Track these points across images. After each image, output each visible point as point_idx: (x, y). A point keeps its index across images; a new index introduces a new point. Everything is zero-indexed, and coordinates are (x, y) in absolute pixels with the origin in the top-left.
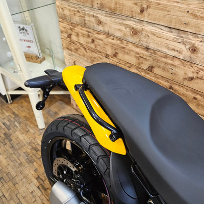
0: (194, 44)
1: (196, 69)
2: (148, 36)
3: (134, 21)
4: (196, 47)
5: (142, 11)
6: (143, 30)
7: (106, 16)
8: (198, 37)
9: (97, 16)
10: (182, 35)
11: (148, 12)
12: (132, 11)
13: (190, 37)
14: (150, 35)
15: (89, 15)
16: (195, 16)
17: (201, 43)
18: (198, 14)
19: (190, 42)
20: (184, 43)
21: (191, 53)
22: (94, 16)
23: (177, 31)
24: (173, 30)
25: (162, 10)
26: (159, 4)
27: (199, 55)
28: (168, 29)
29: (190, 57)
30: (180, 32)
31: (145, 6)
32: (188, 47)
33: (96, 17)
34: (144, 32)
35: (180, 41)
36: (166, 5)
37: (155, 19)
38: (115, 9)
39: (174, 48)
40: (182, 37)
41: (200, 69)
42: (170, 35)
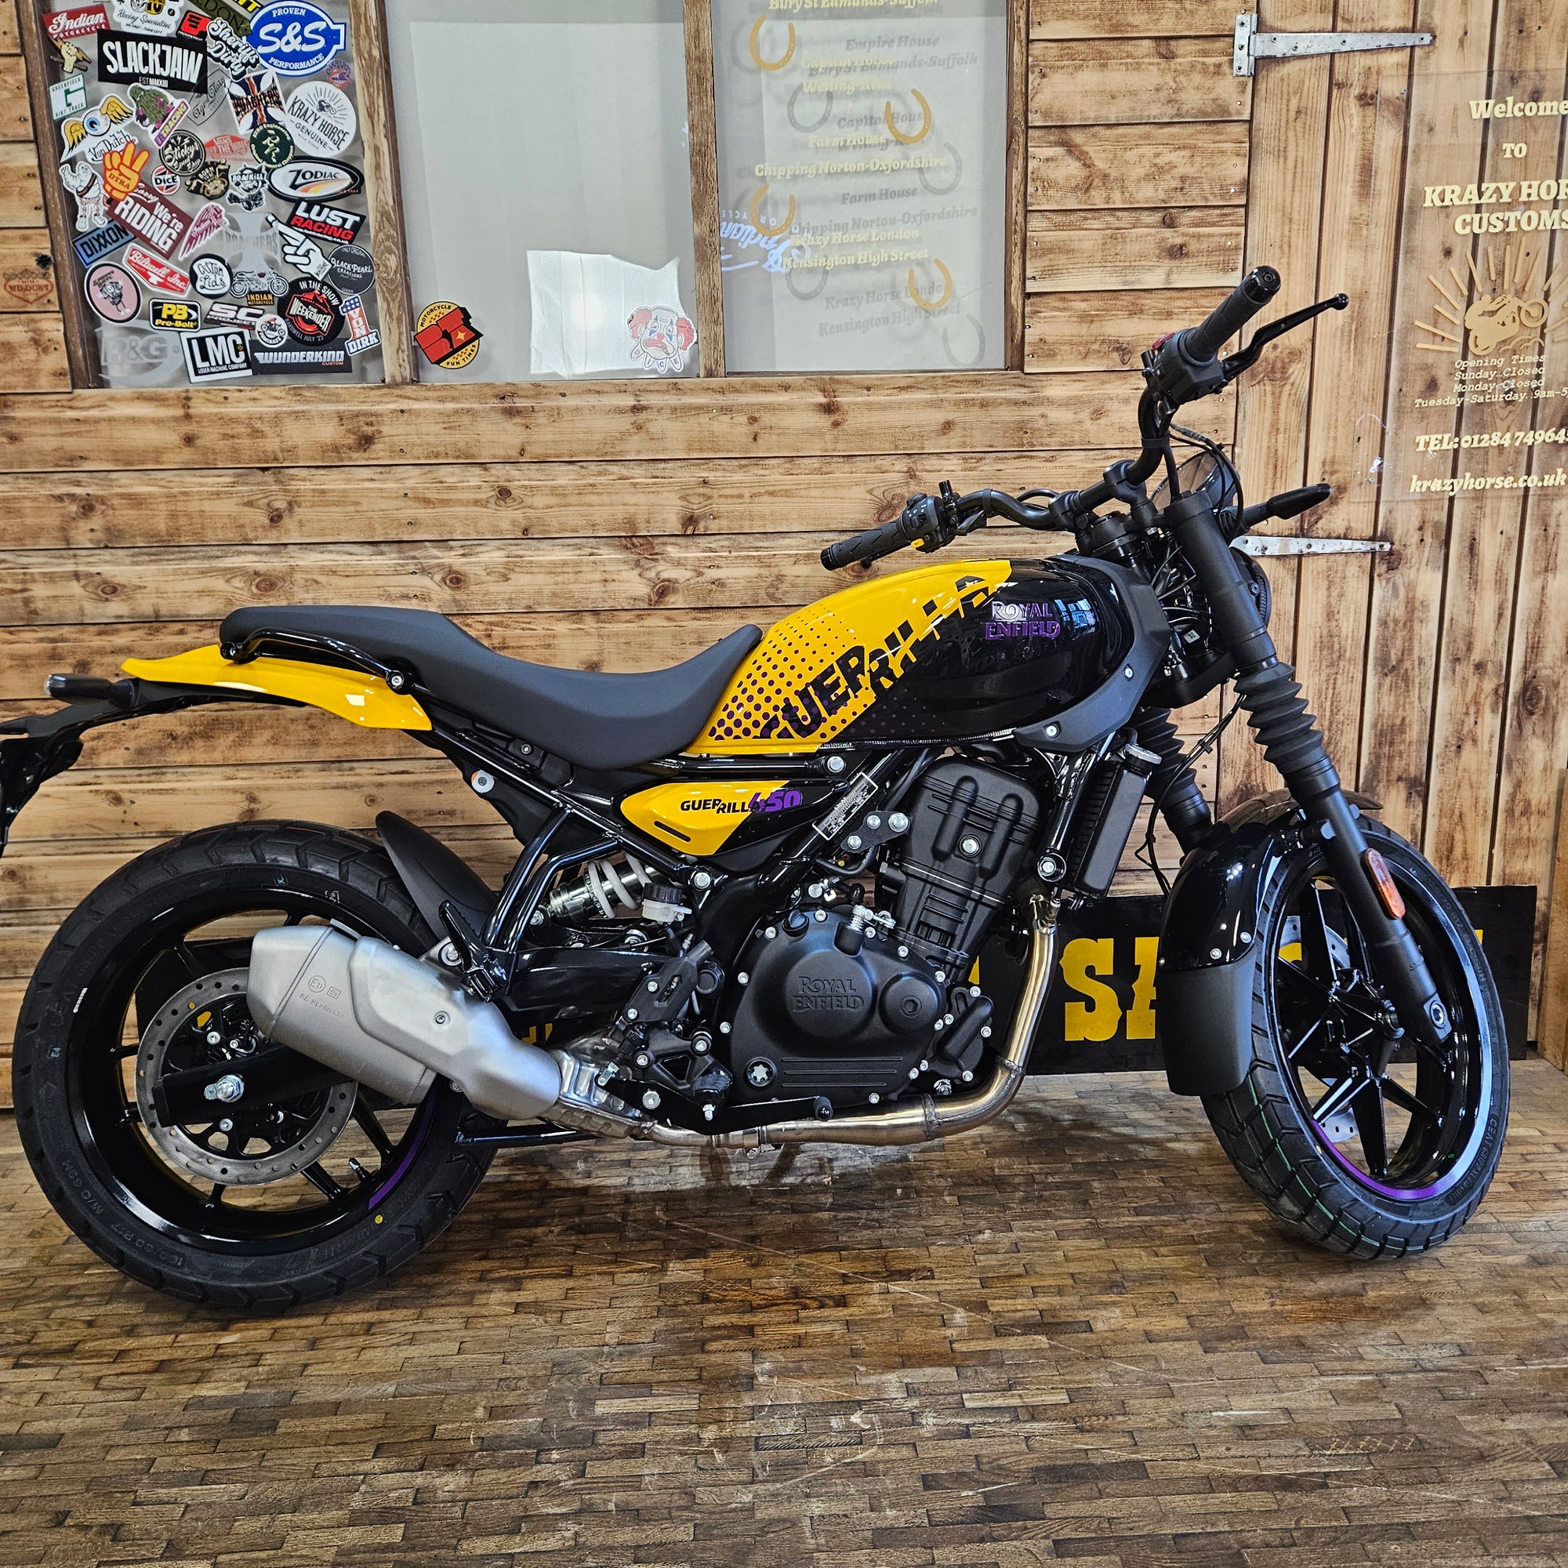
0: (450, 566)
1: (481, 627)
2: (316, 582)
3: (255, 553)
4: (457, 572)
5: (276, 518)
6: (292, 570)
7: (137, 563)
8: (451, 548)
9: (94, 570)
10: (413, 553)
11: (296, 517)
12: (242, 526)
13: (435, 552)
14: (322, 579)
15: (51, 578)
16: (427, 502)
17: (464, 560)
18: (432, 495)
19: (439, 565)
20: (425, 571)
21: (453, 589)
22: (77, 576)
23: (395, 547)
24: (383, 548)
25: (335, 504)
26: (323, 492)
27: (473, 588)
28: (368, 549)
29: (454, 600)
30: (404, 545)
31: (281, 505)
32: (438, 577)
33: (89, 575)
34: (298, 576)
35: (412, 568)
36: (345, 491)
37: (322, 531)
38: (176, 532)
39: (405, 591)
40: (415, 558)
41: (491, 624)
42: (379, 560)
